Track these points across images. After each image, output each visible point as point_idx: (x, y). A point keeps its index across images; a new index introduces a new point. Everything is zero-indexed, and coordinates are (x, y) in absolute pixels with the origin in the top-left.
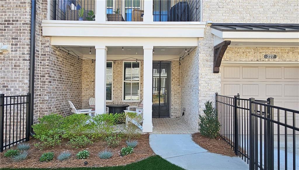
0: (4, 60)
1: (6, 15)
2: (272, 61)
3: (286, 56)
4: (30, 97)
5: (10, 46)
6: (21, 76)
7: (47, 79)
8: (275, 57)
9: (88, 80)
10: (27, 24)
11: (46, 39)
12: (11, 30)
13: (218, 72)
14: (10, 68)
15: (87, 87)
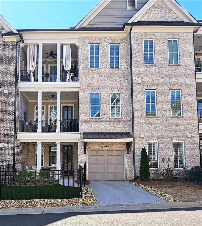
0: (4, 150)
1: (5, 132)
2: (107, 149)
3: (113, 146)
4: (14, 164)
5: (7, 144)
6: (10, 156)
7: (18, 157)
8: (109, 146)
9: (31, 155)
10: (13, 135)
11: (18, 140)
12: (7, 138)
13: (86, 153)
14: (6, 153)
15: (31, 159)
